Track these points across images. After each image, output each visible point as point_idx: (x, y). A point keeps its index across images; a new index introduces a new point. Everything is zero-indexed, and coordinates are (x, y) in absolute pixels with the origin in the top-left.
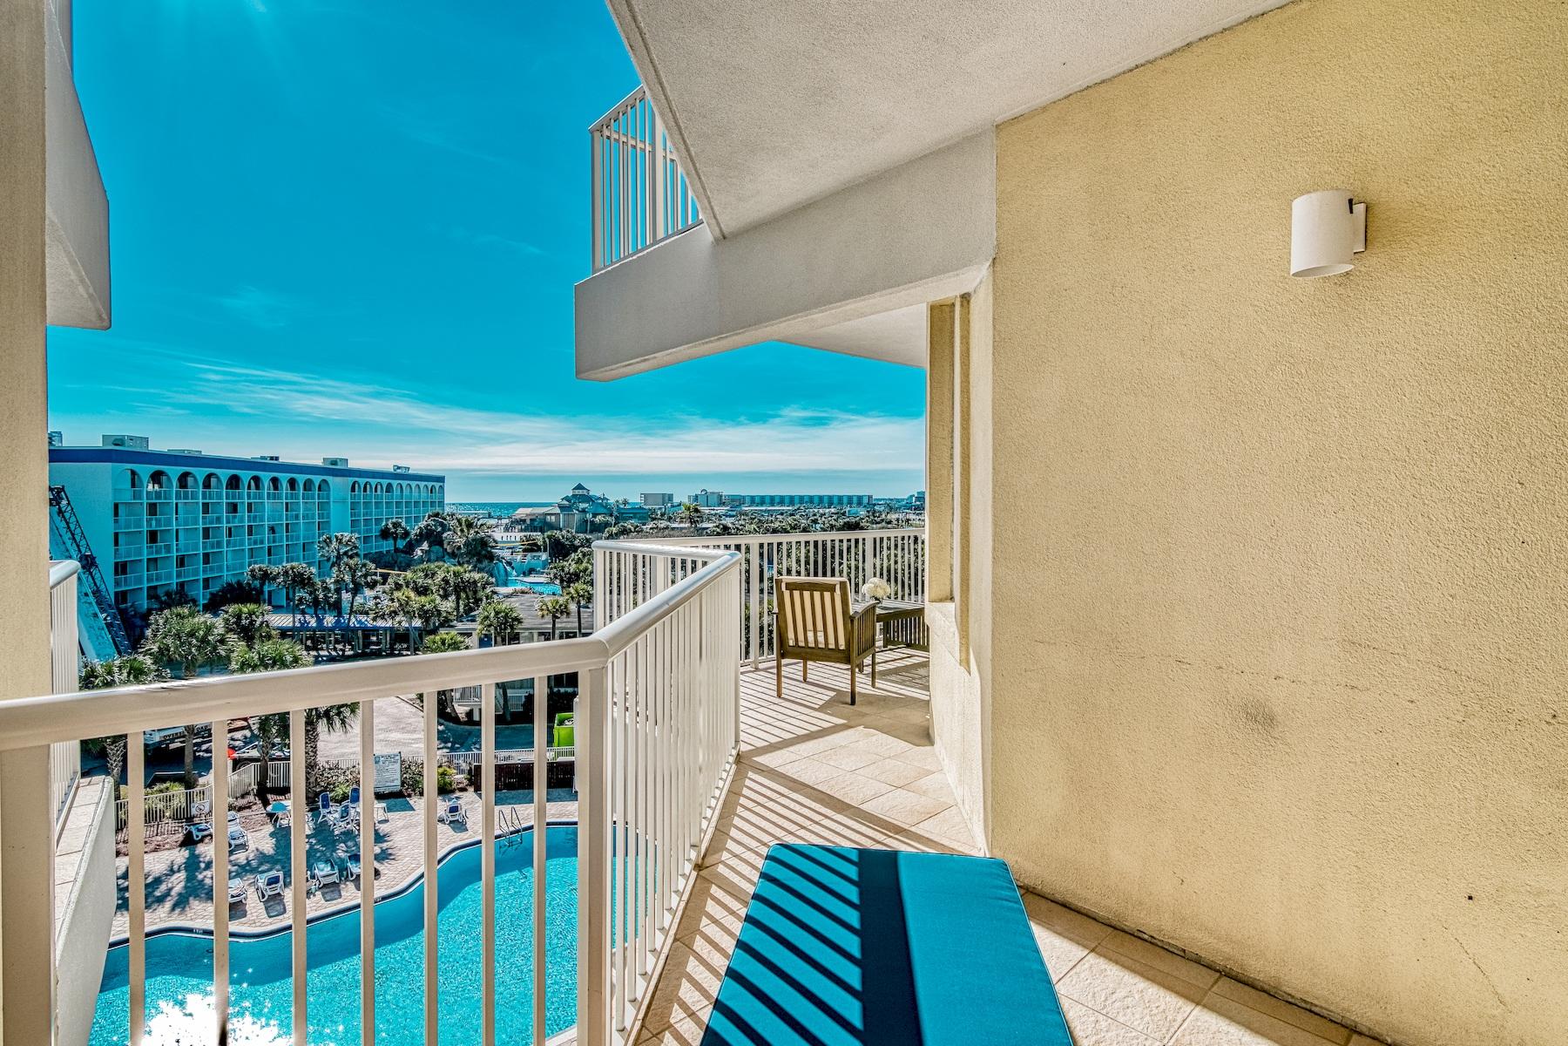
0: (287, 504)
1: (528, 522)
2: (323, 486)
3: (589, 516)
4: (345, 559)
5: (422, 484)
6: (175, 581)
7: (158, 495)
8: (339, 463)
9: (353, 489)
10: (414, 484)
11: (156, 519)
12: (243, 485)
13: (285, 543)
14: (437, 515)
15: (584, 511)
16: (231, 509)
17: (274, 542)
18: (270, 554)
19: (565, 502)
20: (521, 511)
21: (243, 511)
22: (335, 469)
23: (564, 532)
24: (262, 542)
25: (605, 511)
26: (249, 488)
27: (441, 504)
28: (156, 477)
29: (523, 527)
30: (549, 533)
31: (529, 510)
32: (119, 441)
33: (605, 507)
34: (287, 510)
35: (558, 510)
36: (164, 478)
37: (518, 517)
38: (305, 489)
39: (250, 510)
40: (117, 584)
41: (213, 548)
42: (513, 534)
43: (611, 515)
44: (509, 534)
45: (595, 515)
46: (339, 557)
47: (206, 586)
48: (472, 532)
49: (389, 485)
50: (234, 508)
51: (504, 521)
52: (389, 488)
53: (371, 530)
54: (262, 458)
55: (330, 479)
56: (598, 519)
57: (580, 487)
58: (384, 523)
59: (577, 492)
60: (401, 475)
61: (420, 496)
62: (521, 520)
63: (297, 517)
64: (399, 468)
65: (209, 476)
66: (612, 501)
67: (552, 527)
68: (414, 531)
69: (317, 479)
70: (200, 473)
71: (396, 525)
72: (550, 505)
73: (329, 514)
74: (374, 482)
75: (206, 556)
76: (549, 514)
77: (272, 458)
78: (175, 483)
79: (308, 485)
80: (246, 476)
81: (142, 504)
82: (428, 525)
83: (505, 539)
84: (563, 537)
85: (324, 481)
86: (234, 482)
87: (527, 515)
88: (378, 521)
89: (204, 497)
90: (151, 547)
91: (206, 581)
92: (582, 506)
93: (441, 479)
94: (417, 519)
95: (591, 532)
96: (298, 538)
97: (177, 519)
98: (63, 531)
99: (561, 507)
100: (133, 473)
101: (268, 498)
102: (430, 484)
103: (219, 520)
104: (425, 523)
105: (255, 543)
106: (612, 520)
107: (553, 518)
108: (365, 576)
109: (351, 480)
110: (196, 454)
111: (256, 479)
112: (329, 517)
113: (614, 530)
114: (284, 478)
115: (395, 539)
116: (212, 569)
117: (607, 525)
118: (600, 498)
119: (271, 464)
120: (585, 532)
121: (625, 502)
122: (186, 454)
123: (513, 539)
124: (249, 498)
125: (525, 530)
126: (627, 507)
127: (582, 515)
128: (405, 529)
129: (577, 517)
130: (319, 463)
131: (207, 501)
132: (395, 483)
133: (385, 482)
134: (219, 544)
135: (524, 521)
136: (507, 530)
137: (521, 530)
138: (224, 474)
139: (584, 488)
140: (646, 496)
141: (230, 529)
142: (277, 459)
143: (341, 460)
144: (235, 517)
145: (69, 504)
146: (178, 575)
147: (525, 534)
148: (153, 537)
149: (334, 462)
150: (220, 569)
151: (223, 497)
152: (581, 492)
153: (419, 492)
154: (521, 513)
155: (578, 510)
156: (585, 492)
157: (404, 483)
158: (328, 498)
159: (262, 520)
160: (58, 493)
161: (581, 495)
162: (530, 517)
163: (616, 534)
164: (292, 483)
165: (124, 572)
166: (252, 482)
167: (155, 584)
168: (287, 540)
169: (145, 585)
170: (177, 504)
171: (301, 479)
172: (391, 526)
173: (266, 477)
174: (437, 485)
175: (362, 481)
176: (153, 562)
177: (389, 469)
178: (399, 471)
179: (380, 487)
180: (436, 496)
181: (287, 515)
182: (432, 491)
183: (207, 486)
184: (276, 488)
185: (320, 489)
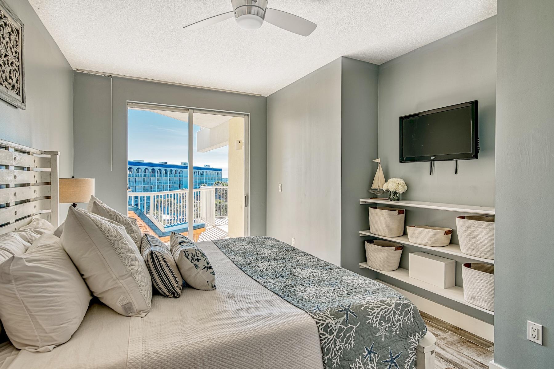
0: (169, 178)
2: (181, 172)
5: (214, 171)
7: (130, 175)
11: (130, 183)
12: (156, 172)
14: (219, 183)
22: (184, 166)
26: (158, 173)
27: (221, 178)
28: (130, 169)
34: (169, 180)
36: (132, 170)
39: (158, 181)
52: (203, 173)
54: (162, 163)
55: (183, 170)
60: (207, 169)
61: (213, 176)
63: (172, 182)
64: (206, 166)
65: (146, 169)
69: (179, 170)
70: (143, 168)
73: (183, 182)
74: (197, 171)
77: (165, 163)
78: (135, 171)
79: (176, 172)
80: (157, 169)
85: (181, 170)
86: (153, 171)
93: (220, 170)
94: (212, 184)
97: (136, 183)
101: (164, 176)
102: (217, 172)
110: (141, 162)
111: (160, 170)
114: (168, 169)
119: (165, 165)
122: (139, 162)
124: (157, 176)
130: (180, 164)
131: (145, 177)
132: (205, 171)
133: (201, 171)
141: (152, 187)
142: (167, 163)
144: (153, 183)
151: (149, 176)
153: (213, 174)
157: (208, 171)
158: (183, 176)
159: (162, 184)
164: (171, 171)
166: (159, 171)
170: (136, 178)
171: (174, 170)
173: (163, 169)
174: (219, 172)
177: (203, 166)
178: (206, 167)
179: (199, 172)
180: (219, 175)
181: (169, 182)
182: (217, 175)
183: (145, 172)
184: (166, 173)
185: (180, 174)
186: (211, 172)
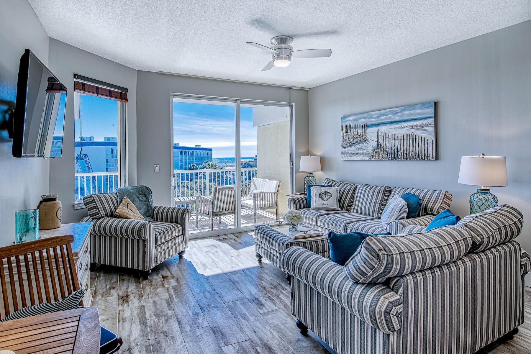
1: (243, 164)
5: (204, 151)
8: (176, 145)
9: (181, 153)
22: (175, 147)
27: (211, 158)
32: (108, 139)
35: (253, 160)
52: (193, 153)
58: (189, 165)
60: (197, 148)
61: (203, 156)
64: (197, 146)
68: (199, 168)
71: (193, 166)
74: (187, 151)
76: (250, 162)
81: (114, 159)
82: (204, 166)
93: (211, 150)
100: (112, 149)
102: (207, 151)
107: (252, 163)
128: (196, 167)
132: (195, 151)
133: (191, 151)
153: (203, 154)
157: (198, 151)
160: (85, 156)
174: (209, 151)
175: (184, 151)
177: (194, 146)
179: (189, 152)
180: (209, 155)
182: (207, 154)
186: (201, 152)
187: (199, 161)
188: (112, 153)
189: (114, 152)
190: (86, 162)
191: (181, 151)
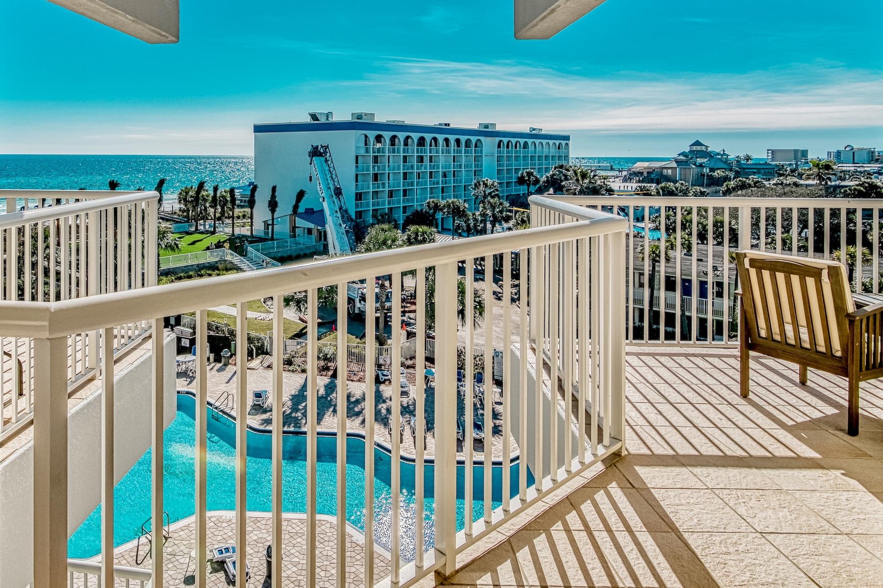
0: (454, 157)
1: (645, 174)
2: (479, 144)
3: (706, 171)
4: (489, 198)
5: (551, 142)
6: (387, 207)
7: (379, 150)
8: (490, 127)
9: (499, 146)
10: (544, 142)
11: (378, 166)
12: (427, 144)
13: (452, 185)
14: (561, 167)
15: (701, 165)
16: (419, 159)
17: (446, 183)
18: (443, 192)
19: (682, 157)
20: (639, 164)
21: (426, 160)
22: (487, 131)
23: (678, 185)
24: (438, 183)
25: (725, 166)
26: (431, 145)
27: (567, 157)
28: (379, 138)
29: (641, 179)
30: (663, 185)
31: (646, 164)
32: (360, 117)
33: (725, 162)
34: (454, 161)
35: (674, 165)
36: (382, 139)
37: (638, 170)
38: (466, 146)
39: (431, 161)
40: (357, 206)
41: (408, 186)
42: (630, 185)
43: (731, 170)
44: (626, 184)
45: (712, 170)
46: (485, 197)
47: (404, 212)
48: (587, 181)
49: (526, 143)
50: (421, 159)
51: (624, 173)
52: (526, 145)
53: (511, 178)
54: (440, 124)
55: (482, 138)
56: (717, 174)
57: (697, 143)
58: (520, 173)
59: (694, 148)
60: (535, 135)
61: (549, 152)
62: (639, 173)
63: (460, 166)
64: (534, 129)
65: (408, 137)
66: (732, 156)
67: (668, 179)
68: (544, 179)
69: (474, 139)
70: (402, 136)
71: (530, 174)
72: (668, 159)
73: (482, 164)
74: (514, 140)
75: (405, 191)
76: (665, 168)
77: (446, 125)
78: (388, 141)
79: (468, 143)
80: (428, 137)
81: (370, 156)
82: (554, 175)
83: (622, 188)
84: (677, 189)
85: (479, 140)
86: (422, 142)
87: (645, 168)
88: (517, 170)
89: (404, 152)
90: (375, 184)
91: (405, 208)
92: (699, 161)
93: (567, 138)
94: (547, 170)
95: (709, 185)
96: (461, 182)
97: (389, 166)
98: (327, 172)
99: (677, 161)
100: (366, 137)
101: (443, 153)
102: (557, 142)
103: (412, 167)
104: (551, 173)
105: (434, 184)
106: (732, 175)
107: (670, 171)
108: (501, 212)
109: (498, 139)
110: (400, 123)
111: (435, 139)
112: (482, 166)
113: (732, 184)
114: (452, 138)
115: (529, 185)
116: (408, 200)
117: (726, 179)
118: (718, 154)
119: (444, 129)
120: (702, 185)
121: (748, 158)
122: (396, 123)
123: (629, 189)
124: (430, 152)
125: (642, 182)
126: (750, 162)
127: (699, 169)
128: (536, 177)
129: (693, 170)
130: (475, 127)
131: (406, 154)
132: (530, 141)
133: (522, 141)
134: (412, 184)
135: (642, 173)
136: (625, 180)
137: (639, 181)
138: (415, 136)
139: (702, 145)
140: (773, 152)
141: (419, 173)
142: (449, 125)
143: (491, 124)
144: (422, 166)
145: (330, 156)
146: (389, 204)
147: (640, 184)
148: (376, 177)
149: (486, 126)
150: (413, 200)
151: (414, 151)
152: (699, 148)
153: (549, 148)
154: (639, 166)
155: (695, 164)
156: (703, 148)
157: (537, 141)
158: (481, 152)
159: (438, 168)
160: (325, 149)
161: (698, 151)
162: (648, 170)
163: (734, 189)
164: (458, 141)
165: (361, 199)
166: (433, 141)
167: (376, 208)
168: (454, 183)
169: (371, 208)
170: (389, 156)
171: (463, 139)
172: (525, 174)
173: (441, 138)
174: (563, 142)
175: (505, 140)
176: (376, 193)
177: (527, 130)
178: (534, 132)
179: (518, 144)
180: (562, 152)
181: (454, 165)
182: (559, 148)
183: (406, 144)
184: (447, 146)
185: (476, 146)
186: (544, 144)
187: (539, 164)
188: (366, 144)
189: (370, 142)
190: (326, 161)
191: (500, 141)
